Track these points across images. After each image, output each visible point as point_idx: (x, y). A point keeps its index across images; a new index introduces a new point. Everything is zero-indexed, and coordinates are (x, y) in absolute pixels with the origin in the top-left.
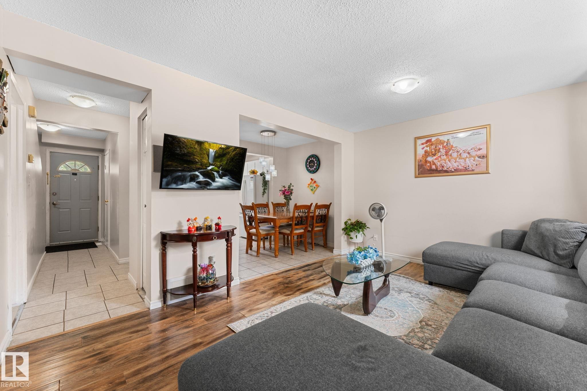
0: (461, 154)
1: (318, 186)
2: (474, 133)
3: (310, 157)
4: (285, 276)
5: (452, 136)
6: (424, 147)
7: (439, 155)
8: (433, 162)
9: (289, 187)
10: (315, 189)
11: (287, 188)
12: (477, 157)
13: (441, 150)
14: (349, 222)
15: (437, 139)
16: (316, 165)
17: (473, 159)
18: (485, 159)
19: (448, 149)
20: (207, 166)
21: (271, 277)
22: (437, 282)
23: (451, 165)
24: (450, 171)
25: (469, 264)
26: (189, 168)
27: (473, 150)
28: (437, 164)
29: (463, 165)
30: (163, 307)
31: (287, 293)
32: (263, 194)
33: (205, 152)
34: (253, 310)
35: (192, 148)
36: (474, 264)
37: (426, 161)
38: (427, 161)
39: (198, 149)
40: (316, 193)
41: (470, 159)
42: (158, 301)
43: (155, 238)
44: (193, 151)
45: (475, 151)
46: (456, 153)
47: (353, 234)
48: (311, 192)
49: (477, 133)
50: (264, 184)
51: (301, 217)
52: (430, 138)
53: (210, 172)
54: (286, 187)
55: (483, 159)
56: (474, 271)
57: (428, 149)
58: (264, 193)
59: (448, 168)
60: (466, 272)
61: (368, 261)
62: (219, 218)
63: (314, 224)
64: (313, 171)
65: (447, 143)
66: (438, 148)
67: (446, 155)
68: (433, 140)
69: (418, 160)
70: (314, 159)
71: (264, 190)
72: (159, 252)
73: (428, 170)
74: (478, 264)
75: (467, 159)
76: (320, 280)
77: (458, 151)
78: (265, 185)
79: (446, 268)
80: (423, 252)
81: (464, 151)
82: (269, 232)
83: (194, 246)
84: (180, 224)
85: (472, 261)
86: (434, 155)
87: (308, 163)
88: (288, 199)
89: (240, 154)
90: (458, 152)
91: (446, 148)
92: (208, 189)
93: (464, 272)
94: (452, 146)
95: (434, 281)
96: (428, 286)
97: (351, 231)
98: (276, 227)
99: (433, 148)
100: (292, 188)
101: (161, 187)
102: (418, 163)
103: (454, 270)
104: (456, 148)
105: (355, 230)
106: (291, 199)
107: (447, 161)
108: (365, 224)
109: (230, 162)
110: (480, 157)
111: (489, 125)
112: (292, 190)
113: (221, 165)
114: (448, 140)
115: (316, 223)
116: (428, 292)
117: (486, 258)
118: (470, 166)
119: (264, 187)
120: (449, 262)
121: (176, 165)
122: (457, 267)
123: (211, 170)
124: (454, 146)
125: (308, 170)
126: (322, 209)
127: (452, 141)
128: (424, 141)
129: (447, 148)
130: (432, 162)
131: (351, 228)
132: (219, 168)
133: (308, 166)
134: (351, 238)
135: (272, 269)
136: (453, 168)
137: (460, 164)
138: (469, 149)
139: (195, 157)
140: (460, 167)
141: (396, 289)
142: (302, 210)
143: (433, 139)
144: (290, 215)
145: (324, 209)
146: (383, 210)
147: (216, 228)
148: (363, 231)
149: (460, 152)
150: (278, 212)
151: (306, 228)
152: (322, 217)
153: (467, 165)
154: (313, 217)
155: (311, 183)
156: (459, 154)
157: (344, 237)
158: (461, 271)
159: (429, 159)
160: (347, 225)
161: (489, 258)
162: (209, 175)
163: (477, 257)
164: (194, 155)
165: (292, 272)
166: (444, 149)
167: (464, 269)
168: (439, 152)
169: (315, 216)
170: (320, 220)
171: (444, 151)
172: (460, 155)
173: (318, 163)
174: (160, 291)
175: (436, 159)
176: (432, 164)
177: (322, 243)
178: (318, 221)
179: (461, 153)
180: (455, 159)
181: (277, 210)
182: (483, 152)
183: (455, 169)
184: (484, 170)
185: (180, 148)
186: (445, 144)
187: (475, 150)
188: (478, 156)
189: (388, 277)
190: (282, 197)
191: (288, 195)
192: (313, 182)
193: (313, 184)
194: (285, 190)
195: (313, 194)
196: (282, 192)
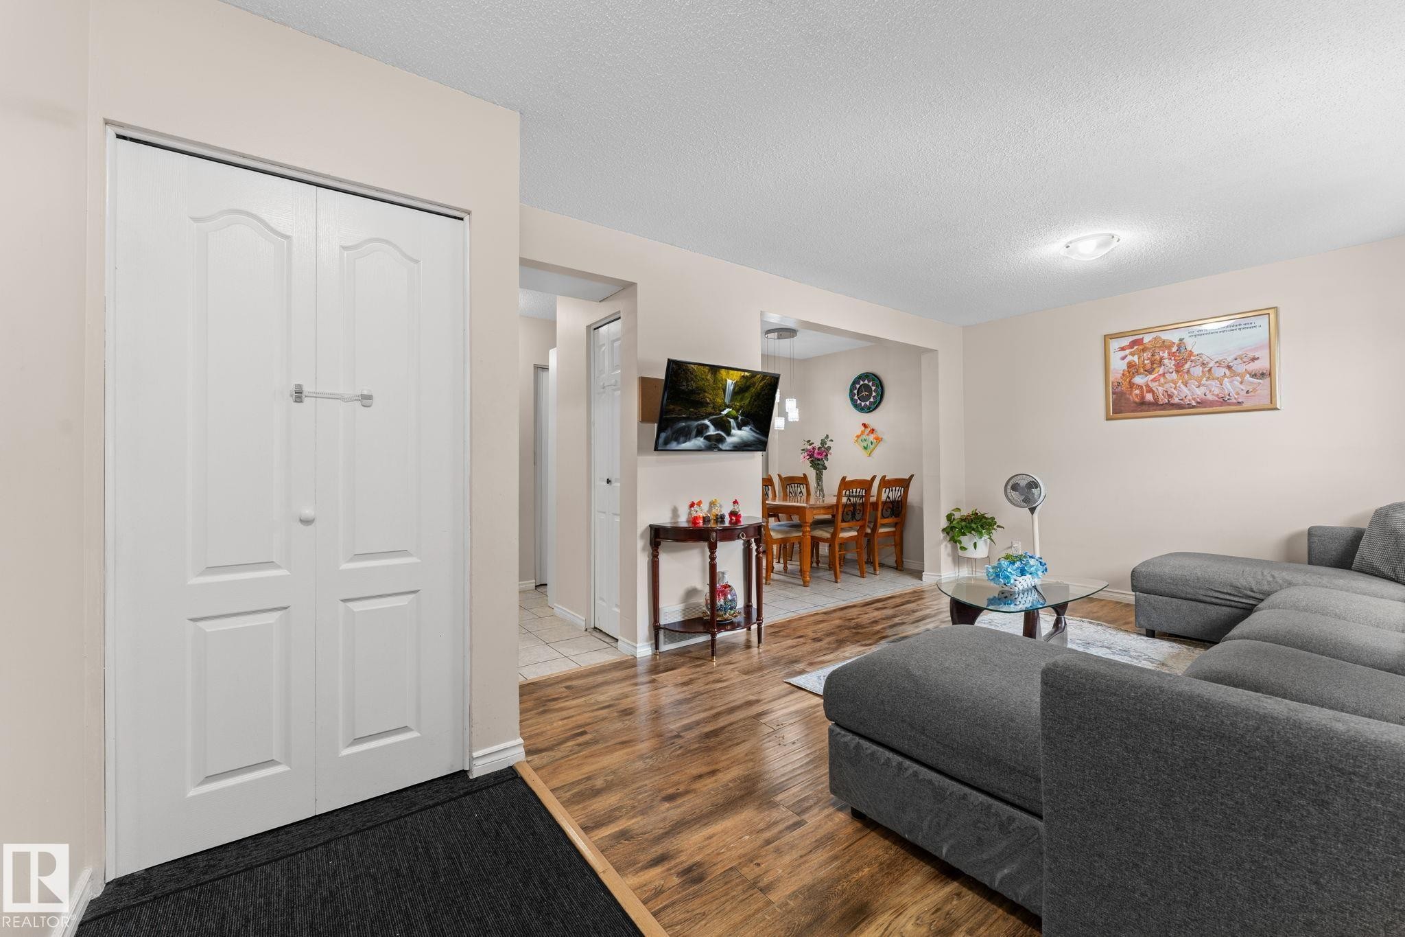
0: (1212, 370)
1: (879, 440)
2: (1240, 325)
3: (860, 378)
4: (844, 616)
5: (1190, 333)
6: (1127, 356)
7: (1161, 372)
8: (1147, 386)
9: (823, 443)
10: (873, 446)
11: (817, 444)
12: (1248, 375)
13: (1166, 361)
14: (957, 516)
15: (1155, 339)
16: (874, 394)
17: (1239, 379)
18: (1267, 380)
19: (1182, 357)
20: (721, 408)
21: (818, 618)
22: (1165, 629)
23: (1188, 392)
24: (1188, 404)
25: (1233, 593)
26: (695, 414)
27: (1239, 361)
28: (1156, 391)
29: (1216, 393)
30: (654, 655)
31: (864, 643)
33: (721, 385)
34: (815, 663)
35: (703, 379)
36: (1245, 592)
37: (1131, 385)
38: (1134, 384)
39: (711, 381)
40: (875, 454)
41: (1233, 380)
42: (646, 644)
43: (642, 536)
44: (704, 384)
45: (1244, 362)
46: (1201, 368)
47: (966, 540)
48: (864, 453)
49: (1248, 326)
51: (854, 505)
52: (1140, 337)
53: (725, 419)
54: (813, 443)
55: (1261, 379)
56: (1244, 606)
57: (1136, 358)
59: (1182, 400)
60: (1228, 609)
61: (1027, 580)
62: (735, 502)
63: (879, 520)
64: (869, 408)
65: (1178, 346)
66: (1157, 357)
67: (1177, 372)
68: (1146, 341)
69: (1112, 383)
70: (869, 382)
72: (648, 559)
73: (1135, 402)
74: (1252, 591)
75: (1226, 379)
76: (916, 624)
77: (1205, 362)
79: (1185, 602)
80: (1133, 571)
81: (1219, 363)
82: (788, 535)
83: (713, 548)
84: (675, 512)
85: (1240, 586)
86: (1150, 372)
87: (856, 392)
88: (821, 467)
89: (770, 385)
90: (1203, 364)
91: (1177, 358)
92: (721, 450)
93: (1224, 608)
94: (1191, 353)
95: (1158, 629)
96: (1146, 638)
97: (964, 534)
98: (805, 525)
99: (1146, 358)
100: (829, 444)
101: (656, 449)
102: (1113, 388)
103: (1202, 605)
104: (1201, 357)
105: (973, 532)
106: (825, 468)
107: (1180, 383)
108: (993, 519)
109: (755, 400)
110: (1255, 375)
111: (1274, 308)
112: (829, 448)
113: (741, 407)
114: (1181, 340)
115: (881, 518)
116: (1147, 648)
117: (1271, 579)
118: (1233, 393)
120: (1189, 590)
121: (680, 410)
122: (1208, 599)
123: (727, 415)
124: (1195, 353)
125: (856, 406)
126: (894, 488)
127: (1190, 343)
128: (1126, 342)
129: (1179, 357)
130: (1144, 387)
131: (962, 528)
132: (738, 411)
133: (856, 397)
134: (963, 548)
135: (810, 605)
136: (1194, 399)
137: (1212, 390)
138: (1230, 359)
139: (706, 394)
140: (1210, 397)
141: (1078, 641)
142: (854, 490)
143: (1147, 339)
144: (823, 501)
145: (897, 488)
146: (1036, 488)
147: (731, 519)
148: (989, 533)
149: (1210, 365)
150: (791, 495)
151: (862, 527)
152: (893, 506)
153: (1227, 392)
154: (875, 505)
155: (863, 433)
156: (1207, 369)
157: (946, 546)
158: (1217, 607)
159: (1138, 380)
160: (952, 522)
161: (1278, 580)
162: (723, 425)
163: (1250, 579)
164: (705, 392)
165: (854, 612)
166: (1173, 358)
167: (1223, 602)
168: (1160, 366)
169: (880, 503)
170: (890, 510)
171: (1173, 362)
172: (1210, 370)
173: (880, 390)
174: (649, 627)
175: (1153, 380)
176: (1145, 392)
177: (892, 561)
178: (886, 514)
179: (1211, 368)
180: (1199, 380)
181: (790, 492)
182: (1262, 365)
183: (1199, 400)
184: (1266, 402)
185: (688, 381)
186: (1174, 349)
187: (1245, 360)
188: (1250, 374)
189: (1063, 614)
190: (808, 463)
191: (818, 460)
192: (868, 431)
193: (868, 435)
194: (814, 448)
195: (870, 455)
196: (806, 454)
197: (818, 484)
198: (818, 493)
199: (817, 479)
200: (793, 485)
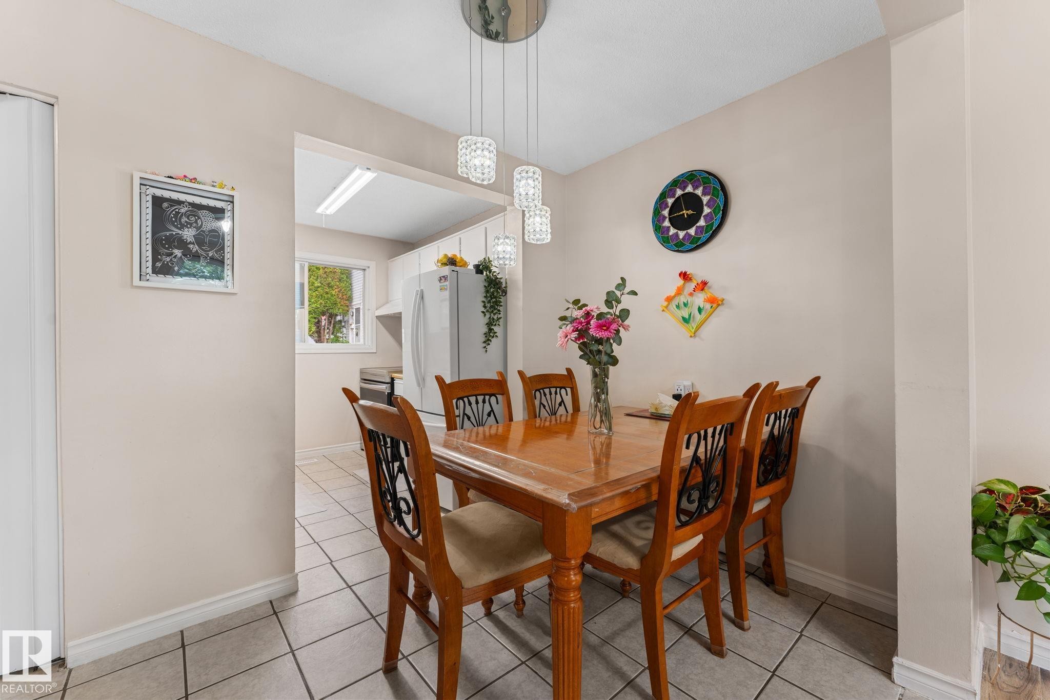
1: (715, 302)
3: (677, 183)
9: (611, 300)
10: (704, 315)
11: (597, 305)
16: (707, 212)
32: (484, 342)
40: (706, 331)
48: (683, 331)
50: (489, 302)
58: (489, 335)
64: (694, 241)
70: (696, 189)
71: (490, 324)
78: (491, 307)
87: (666, 212)
88: (604, 358)
100: (625, 303)
106: (614, 361)
112: (625, 313)
119: (488, 315)
125: (665, 240)
133: (666, 223)
155: (679, 291)
173: (720, 202)
181: (541, 403)
190: (574, 349)
191: (599, 341)
192: (691, 286)
193: (691, 294)
194: (588, 315)
195: (694, 335)
196: (570, 328)
197: (598, 399)
198: (598, 418)
199: (596, 388)
200: (547, 391)
